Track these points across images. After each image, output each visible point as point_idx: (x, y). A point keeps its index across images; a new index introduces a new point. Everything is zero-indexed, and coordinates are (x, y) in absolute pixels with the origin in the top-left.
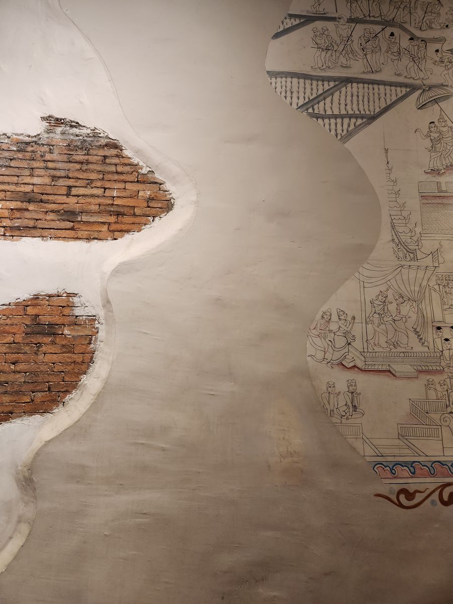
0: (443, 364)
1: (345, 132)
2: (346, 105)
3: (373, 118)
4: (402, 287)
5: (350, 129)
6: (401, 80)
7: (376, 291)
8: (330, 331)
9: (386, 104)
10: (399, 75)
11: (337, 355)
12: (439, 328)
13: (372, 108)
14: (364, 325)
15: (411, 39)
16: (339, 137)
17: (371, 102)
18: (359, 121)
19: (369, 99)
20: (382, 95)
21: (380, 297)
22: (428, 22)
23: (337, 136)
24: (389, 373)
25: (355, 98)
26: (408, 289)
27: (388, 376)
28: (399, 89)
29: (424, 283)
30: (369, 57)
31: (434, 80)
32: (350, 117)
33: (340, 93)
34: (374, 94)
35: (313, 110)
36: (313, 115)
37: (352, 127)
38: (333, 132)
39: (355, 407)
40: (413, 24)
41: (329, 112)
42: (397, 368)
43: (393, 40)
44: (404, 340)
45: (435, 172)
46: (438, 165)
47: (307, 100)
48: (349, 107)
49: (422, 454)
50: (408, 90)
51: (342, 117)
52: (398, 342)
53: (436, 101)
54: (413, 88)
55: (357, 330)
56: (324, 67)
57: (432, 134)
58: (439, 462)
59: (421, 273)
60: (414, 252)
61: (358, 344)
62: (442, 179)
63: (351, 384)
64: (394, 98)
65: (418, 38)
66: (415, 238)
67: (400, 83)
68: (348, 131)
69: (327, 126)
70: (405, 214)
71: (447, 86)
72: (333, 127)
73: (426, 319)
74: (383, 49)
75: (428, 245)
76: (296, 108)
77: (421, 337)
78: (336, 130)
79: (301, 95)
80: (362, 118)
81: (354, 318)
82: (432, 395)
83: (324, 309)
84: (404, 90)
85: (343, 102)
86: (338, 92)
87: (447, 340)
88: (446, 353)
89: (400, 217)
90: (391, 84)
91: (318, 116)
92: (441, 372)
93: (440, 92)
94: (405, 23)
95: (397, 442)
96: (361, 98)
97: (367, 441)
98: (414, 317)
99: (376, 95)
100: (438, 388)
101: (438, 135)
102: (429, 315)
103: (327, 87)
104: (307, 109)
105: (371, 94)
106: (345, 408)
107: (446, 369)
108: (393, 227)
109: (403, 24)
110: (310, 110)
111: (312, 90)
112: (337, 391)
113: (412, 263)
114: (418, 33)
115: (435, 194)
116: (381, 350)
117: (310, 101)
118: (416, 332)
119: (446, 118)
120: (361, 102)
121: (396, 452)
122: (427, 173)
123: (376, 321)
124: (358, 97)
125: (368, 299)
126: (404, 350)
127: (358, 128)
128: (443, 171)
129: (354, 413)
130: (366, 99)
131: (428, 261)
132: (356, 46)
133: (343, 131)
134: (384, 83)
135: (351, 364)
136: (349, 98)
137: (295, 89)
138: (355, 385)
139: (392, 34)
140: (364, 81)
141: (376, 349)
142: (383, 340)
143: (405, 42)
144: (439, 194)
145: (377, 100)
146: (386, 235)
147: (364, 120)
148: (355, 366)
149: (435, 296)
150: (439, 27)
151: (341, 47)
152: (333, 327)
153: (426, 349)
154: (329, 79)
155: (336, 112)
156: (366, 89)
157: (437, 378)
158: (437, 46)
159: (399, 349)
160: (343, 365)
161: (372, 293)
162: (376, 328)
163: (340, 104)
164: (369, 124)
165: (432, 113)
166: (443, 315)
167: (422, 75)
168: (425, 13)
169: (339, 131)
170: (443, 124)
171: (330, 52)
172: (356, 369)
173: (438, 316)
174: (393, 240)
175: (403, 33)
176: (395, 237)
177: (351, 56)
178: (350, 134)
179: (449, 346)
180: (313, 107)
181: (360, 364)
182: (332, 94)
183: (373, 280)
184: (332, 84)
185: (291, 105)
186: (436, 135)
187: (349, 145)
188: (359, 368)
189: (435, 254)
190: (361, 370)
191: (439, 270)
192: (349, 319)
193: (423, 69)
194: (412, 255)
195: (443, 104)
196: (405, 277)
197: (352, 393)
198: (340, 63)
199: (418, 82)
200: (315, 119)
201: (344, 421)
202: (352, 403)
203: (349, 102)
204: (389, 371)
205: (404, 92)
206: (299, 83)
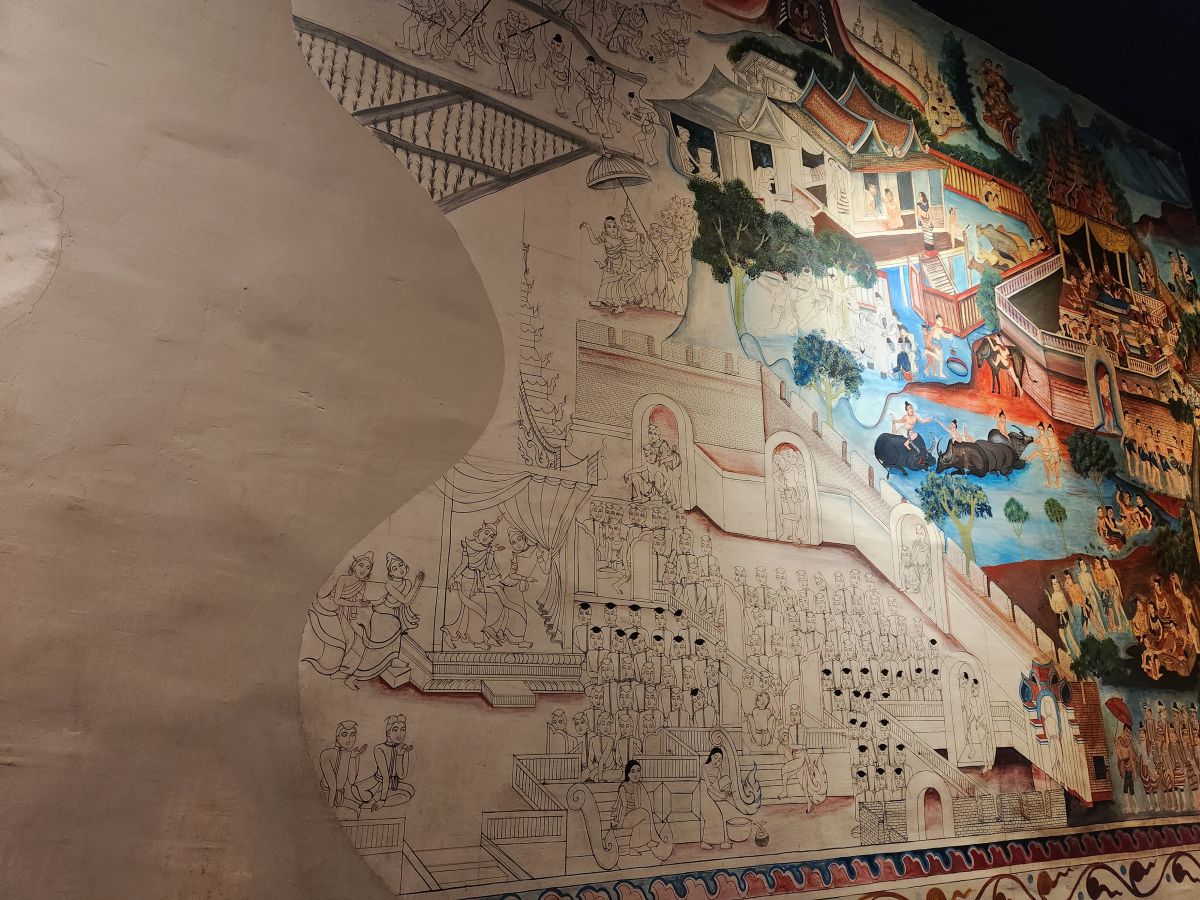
0: (585, 678)
1: (450, 190)
2: (458, 139)
3: (505, 180)
4: (527, 517)
5: (461, 187)
6: (565, 125)
8: (365, 603)
9: (534, 160)
10: (563, 115)
11: (373, 658)
12: (585, 606)
13: (507, 162)
14: (442, 592)
15: (590, 59)
16: (437, 197)
17: (508, 151)
18: (480, 178)
19: (503, 141)
20: (529, 143)
21: (482, 535)
22: (621, 39)
23: (432, 193)
24: (479, 700)
25: (477, 131)
26: (538, 523)
27: (476, 705)
28: (559, 141)
29: (569, 514)
30: (512, 64)
31: (620, 143)
32: (464, 164)
33: (449, 112)
34: (513, 135)
35: (389, 127)
36: (386, 138)
37: (465, 185)
38: (425, 184)
39: (395, 779)
40: (596, 34)
41: (422, 142)
42: (496, 687)
43: (559, 50)
44: (518, 629)
45: (607, 308)
46: (615, 296)
47: (377, 104)
48: (463, 145)
49: (522, 875)
50: (576, 147)
51: (449, 160)
52: (506, 632)
53: (621, 182)
54: (586, 148)
55: (425, 603)
56: (422, 52)
57: (608, 238)
58: (554, 889)
59: (564, 494)
60: (554, 451)
61: (422, 635)
62: (619, 325)
63: (397, 724)
64: (550, 156)
65: (602, 62)
66: (561, 425)
67: (563, 131)
68: (455, 191)
69: (414, 169)
70: (548, 375)
71: (642, 161)
72: (427, 173)
73: (563, 584)
74: (541, 59)
75: (582, 441)
76: (352, 112)
77: (551, 622)
78: (432, 182)
79: (367, 90)
80: (487, 172)
81: (422, 576)
82: (559, 743)
83: (358, 551)
84: (569, 147)
85: (452, 131)
86: (446, 109)
87: (596, 630)
88: (592, 656)
89: (539, 380)
90: (547, 128)
91: (397, 144)
92: (580, 695)
93: (629, 169)
94: (583, 26)
95: (475, 854)
96: (488, 135)
97: (412, 857)
98: (542, 583)
99: (518, 140)
100: (571, 728)
101: (618, 242)
102: (571, 580)
103: (422, 92)
104: (375, 123)
105: (508, 134)
106: (373, 781)
107: (589, 691)
108: (524, 398)
109: (579, 28)
110: (382, 127)
111: (391, 87)
112: (359, 744)
113: (551, 472)
114: (603, 53)
115: (603, 349)
116: (471, 647)
117: (383, 108)
118: (543, 612)
119: (634, 217)
120: (487, 142)
121: (472, 876)
122: (594, 307)
123: (468, 586)
124: (483, 130)
125: (457, 537)
126: (515, 649)
127: (475, 191)
128: (620, 310)
129: (391, 792)
130: (497, 140)
131: (579, 472)
132: (489, 36)
133: (446, 187)
134: (536, 123)
135: (403, 680)
136: (465, 127)
137: (354, 73)
138: (404, 729)
139: (558, 38)
140: (498, 107)
141: (461, 646)
142: (476, 625)
143: (579, 60)
144: (609, 350)
145: (518, 149)
146: (508, 409)
147: (490, 179)
148: (409, 685)
149: (585, 541)
150: (638, 56)
151: (461, 28)
152: (374, 593)
153: (557, 648)
154: (430, 79)
155: (437, 146)
156: (500, 121)
157: (570, 709)
158: (633, 87)
159: (506, 647)
160: (382, 681)
161: (466, 525)
162: (466, 601)
163: (446, 134)
164: (500, 188)
165: (611, 201)
166: (596, 579)
167: (602, 129)
168: (619, 23)
169: (439, 186)
170: (629, 226)
171: (436, 28)
172: (412, 691)
173: (586, 584)
174: (520, 422)
175: (577, 43)
176: (524, 416)
177: (477, 49)
178: (458, 199)
179: (599, 642)
180: (388, 121)
181: (421, 679)
182: (433, 110)
183: (472, 498)
184: (434, 91)
185: (341, 102)
186: (616, 243)
187: (457, 218)
188: (416, 689)
189: (592, 459)
190: (423, 693)
191: (599, 491)
192: (411, 576)
194: (552, 457)
195: (632, 191)
196: (534, 499)
197: (395, 745)
198: (453, 57)
199: (594, 139)
200: (390, 147)
201: (365, 814)
202: (390, 770)
203: (464, 133)
204: (481, 695)
205: (568, 150)
206: (363, 65)
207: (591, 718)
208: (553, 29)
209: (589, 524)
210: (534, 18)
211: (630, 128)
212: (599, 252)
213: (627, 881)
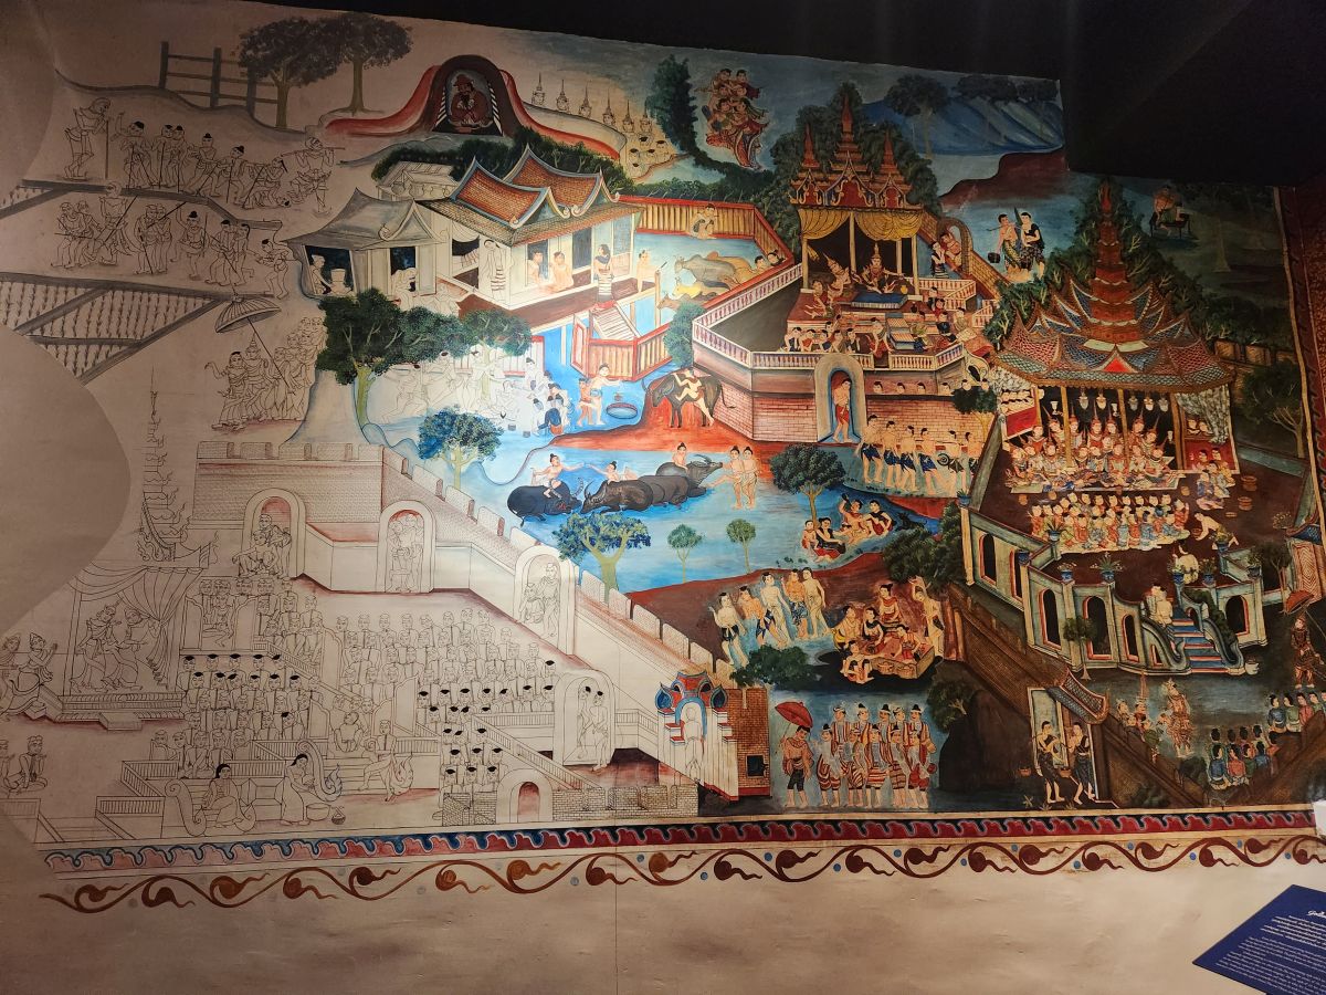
0: (185, 709)
1: (90, 366)
2: (99, 324)
3: (138, 345)
4: (142, 599)
5: (97, 362)
6: (199, 286)
7: (99, 606)
8: (14, 667)
9: (165, 323)
10: (194, 279)
11: (19, 702)
12: (190, 658)
13: (139, 331)
14: (70, 657)
15: (226, 222)
16: (79, 373)
17: (142, 321)
18: (116, 350)
19: (138, 314)
20: (162, 310)
21: (104, 615)
22: (258, 196)
23: (75, 372)
24: (97, 726)
25: (116, 313)
26: (151, 601)
27: (95, 729)
28: (191, 300)
29: (181, 591)
30: (150, 250)
31: (254, 287)
32: (101, 342)
33: (93, 304)
34: (148, 307)
35: (43, 331)
36: (38, 340)
37: (102, 357)
38: (70, 366)
39: (34, 776)
40: (231, 199)
41: (69, 335)
42: (111, 717)
43: (195, 224)
44: (131, 676)
45: (230, 427)
46: (235, 416)
47: (34, 316)
48: (103, 328)
49: (126, 837)
50: (207, 302)
51: (88, 342)
52: (122, 681)
53: (249, 320)
54: (216, 299)
55: (57, 665)
56: (72, 265)
57: (233, 371)
58: (152, 847)
59: (177, 578)
60: (171, 548)
61: (55, 685)
62: (237, 439)
63: (35, 742)
64: (181, 314)
65: (238, 221)
66: (178, 527)
67: (194, 291)
68: (94, 365)
69: (62, 357)
70: (167, 490)
71: (272, 296)
72: (71, 358)
73: (170, 644)
74: (177, 236)
75: (196, 537)
76: (13, 328)
77: (159, 674)
78: (75, 363)
79: (26, 307)
80: (120, 345)
81: (56, 646)
82: (160, 753)
83: (9, 634)
84: (200, 303)
85: (94, 319)
86: (90, 303)
87: (199, 674)
88: (193, 694)
89: (161, 495)
90: (179, 293)
91: (47, 342)
92: (179, 720)
93: (258, 306)
94: (219, 196)
95: (91, 822)
96: (125, 313)
97: (44, 822)
98: (151, 645)
99: (153, 309)
100: (171, 742)
101: (241, 372)
102: (177, 639)
103: (72, 295)
104: (31, 331)
105: (144, 308)
106: (19, 776)
107: (188, 717)
108: (145, 511)
109: (214, 199)
110: (37, 332)
111: (46, 300)
112: (10, 754)
113: (165, 564)
114: (238, 214)
115: (220, 461)
116: (93, 692)
117: (39, 318)
118: (151, 663)
119: (260, 346)
120: (124, 320)
121: (87, 835)
122: (215, 429)
123: (91, 651)
124: (121, 311)
125: (84, 616)
126: (128, 691)
127: (111, 360)
128: (241, 426)
129: (31, 784)
130: (134, 315)
131: (193, 561)
132: (130, 233)
133: (86, 364)
134: (169, 291)
135: (41, 714)
136: (106, 313)
137: (15, 299)
138: (40, 745)
139: (194, 215)
140: (135, 288)
141: (84, 691)
142: (96, 678)
143: (214, 226)
144: (227, 461)
145: (151, 317)
146: (131, 520)
147: (124, 348)
148: (44, 717)
149: (193, 611)
150: (275, 204)
151: (107, 233)
152: (20, 660)
153: (163, 689)
154: (77, 284)
155: (81, 334)
156: (137, 300)
157: (171, 730)
158: (268, 234)
159: (120, 690)
160: (26, 715)
162: (89, 661)
163: (89, 323)
164: (131, 354)
165: (240, 338)
166: (201, 638)
167: (234, 278)
168: (256, 181)
169: (81, 364)
170: (254, 355)
171: (85, 242)
172: (46, 721)
173: (191, 640)
174: (141, 530)
175: (211, 212)
176: (145, 524)
177: (119, 247)
178: (97, 370)
179: (199, 683)
180: (42, 326)
181: (53, 713)
182: (79, 307)
183: (97, 590)
184: (81, 291)
185: (6, 324)
186: (238, 373)
187: (93, 387)
188: (50, 720)
189: (204, 550)
190: (55, 722)
191: (207, 573)
192: (47, 648)
193: (238, 271)
194: (167, 552)
195: (259, 325)
196: (149, 585)
197: (34, 755)
198: (98, 259)
200: (43, 346)
201: (13, 796)
202: (31, 769)
203: (104, 319)
204: (99, 723)
205: (199, 306)
206: (23, 290)
207: (188, 736)
208: (188, 208)
209: (198, 599)
210: (170, 205)
211: (263, 271)
212: (224, 384)
213: (211, 844)
